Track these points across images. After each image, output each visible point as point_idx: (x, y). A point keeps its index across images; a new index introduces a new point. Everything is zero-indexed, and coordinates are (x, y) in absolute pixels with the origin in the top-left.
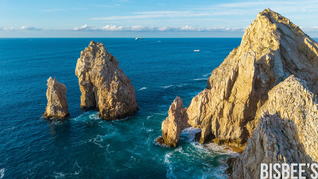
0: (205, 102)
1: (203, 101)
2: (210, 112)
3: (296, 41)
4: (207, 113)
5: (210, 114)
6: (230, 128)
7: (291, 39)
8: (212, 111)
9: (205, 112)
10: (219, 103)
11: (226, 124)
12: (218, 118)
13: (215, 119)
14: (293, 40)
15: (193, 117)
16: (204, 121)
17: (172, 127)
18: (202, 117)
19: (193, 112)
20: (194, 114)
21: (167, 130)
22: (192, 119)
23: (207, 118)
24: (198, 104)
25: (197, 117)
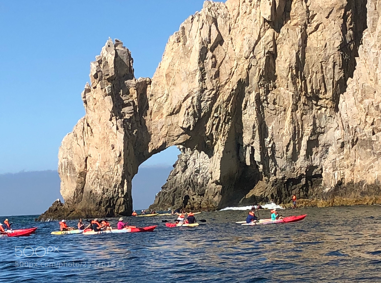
0: (213, 41)
1: (205, 34)
2: (231, 74)
4: (223, 78)
5: (235, 79)
6: (305, 126)
8: (240, 67)
9: (217, 75)
10: (259, 38)
11: (289, 113)
12: (262, 91)
13: (252, 97)
15: (175, 103)
16: (216, 111)
17: (105, 139)
18: (206, 97)
19: (174, 84)
20: (177, 89)
21: (87, 158)
22: (175, 112)
23: (223, 97)
24: (190, 51)
25: (189, 100)
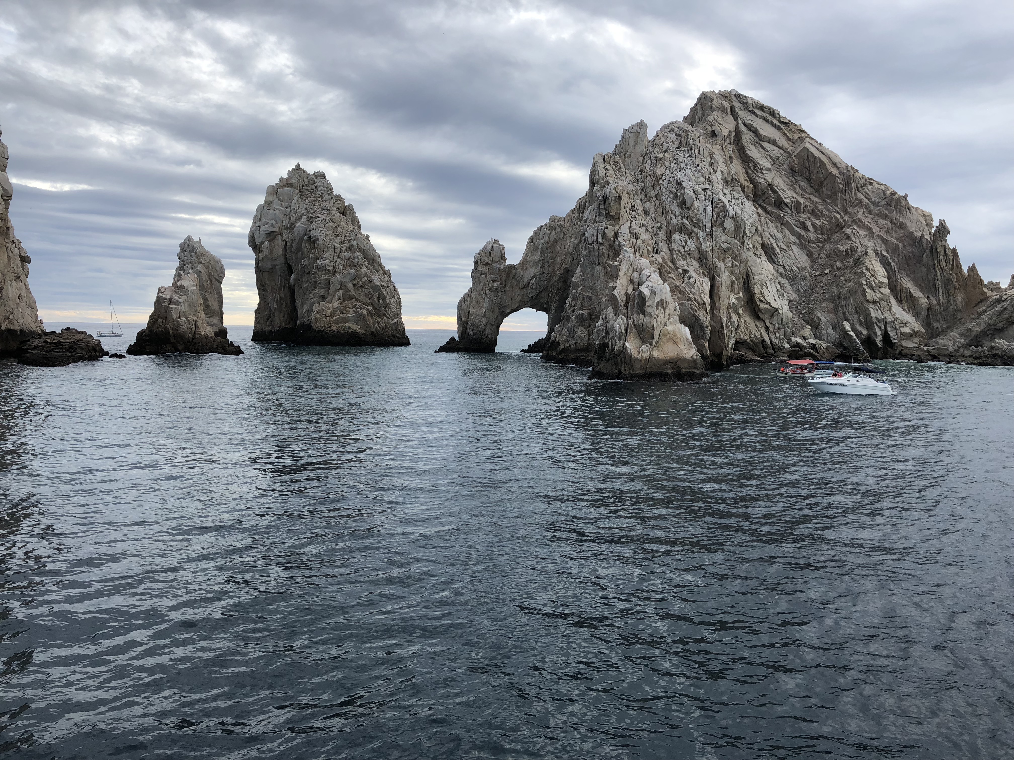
1: (546, 238)
2: (562, 264)
3: (789, 153)
4: (556, 266)
5: (563, 267)
7: (775, 148)
9: (554, 263)
14: (782, 152)
15: (526, 281)
16: (551, 287)
17: (478, 302)
18: (544, 279)
19: (526, 269)
20: (528, 272)
21: (469, 313)
22: (526, 286)
23: (555, 279)
24: (538, 248)
25: (534, 279)
